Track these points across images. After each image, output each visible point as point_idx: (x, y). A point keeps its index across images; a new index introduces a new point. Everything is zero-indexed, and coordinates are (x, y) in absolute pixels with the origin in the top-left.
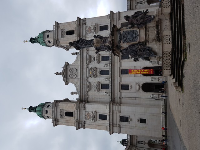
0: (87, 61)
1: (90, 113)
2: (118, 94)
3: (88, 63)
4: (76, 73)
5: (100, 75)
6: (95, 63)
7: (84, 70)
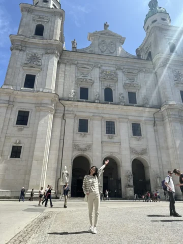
0: (126, 70)
1: (39, 62)
2: (71, 113)
4: (108, 52)
6: (124, 82)
7: (112, 63)
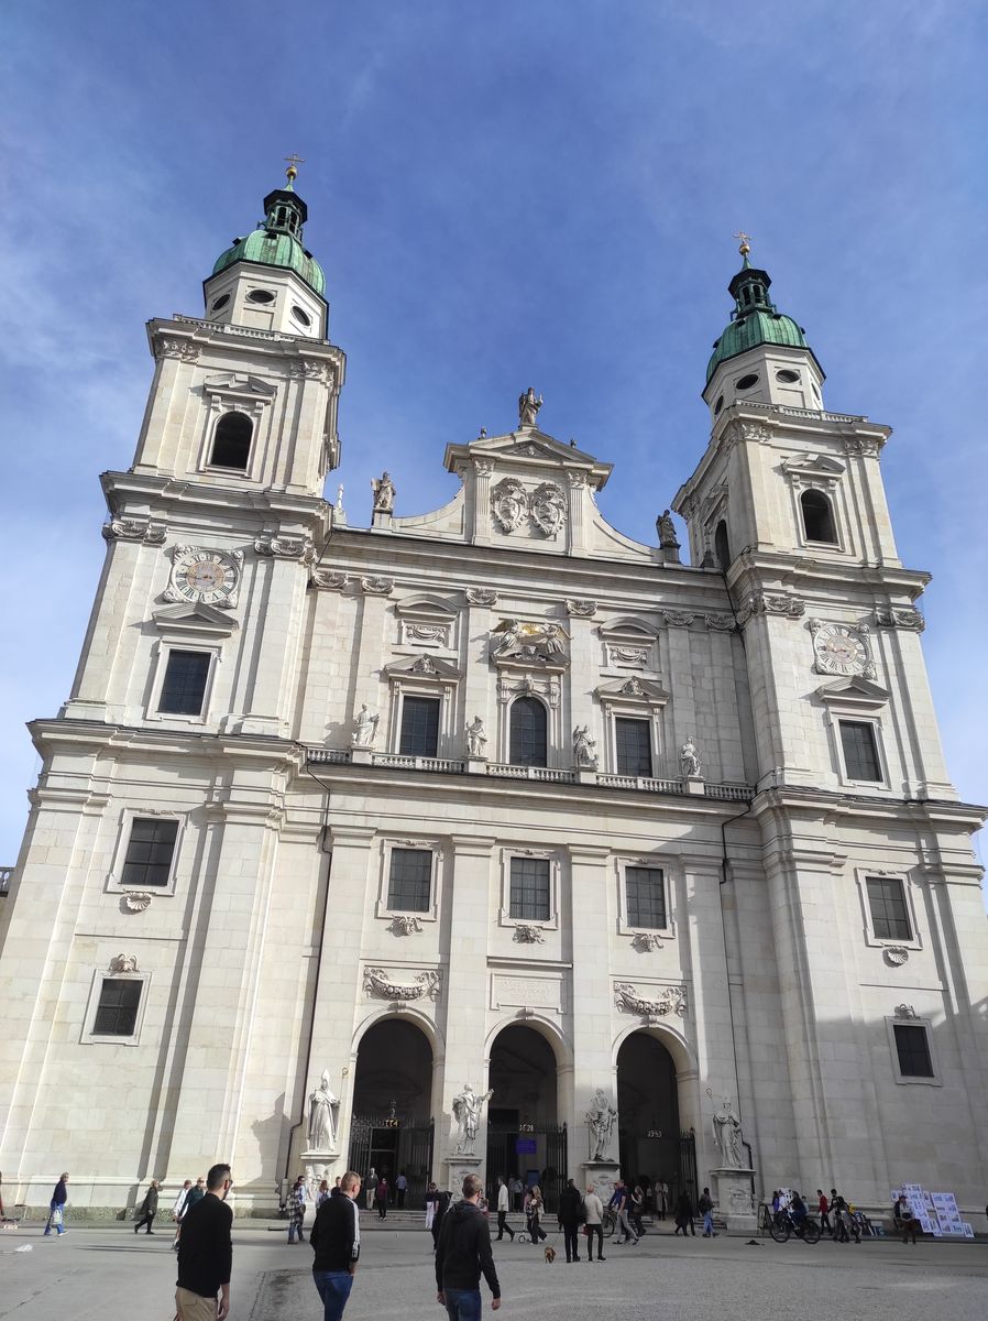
0: (612, 615)
1: (225, 593)
2: (360, 821)
3: (601, 616)
7: (549, 585)
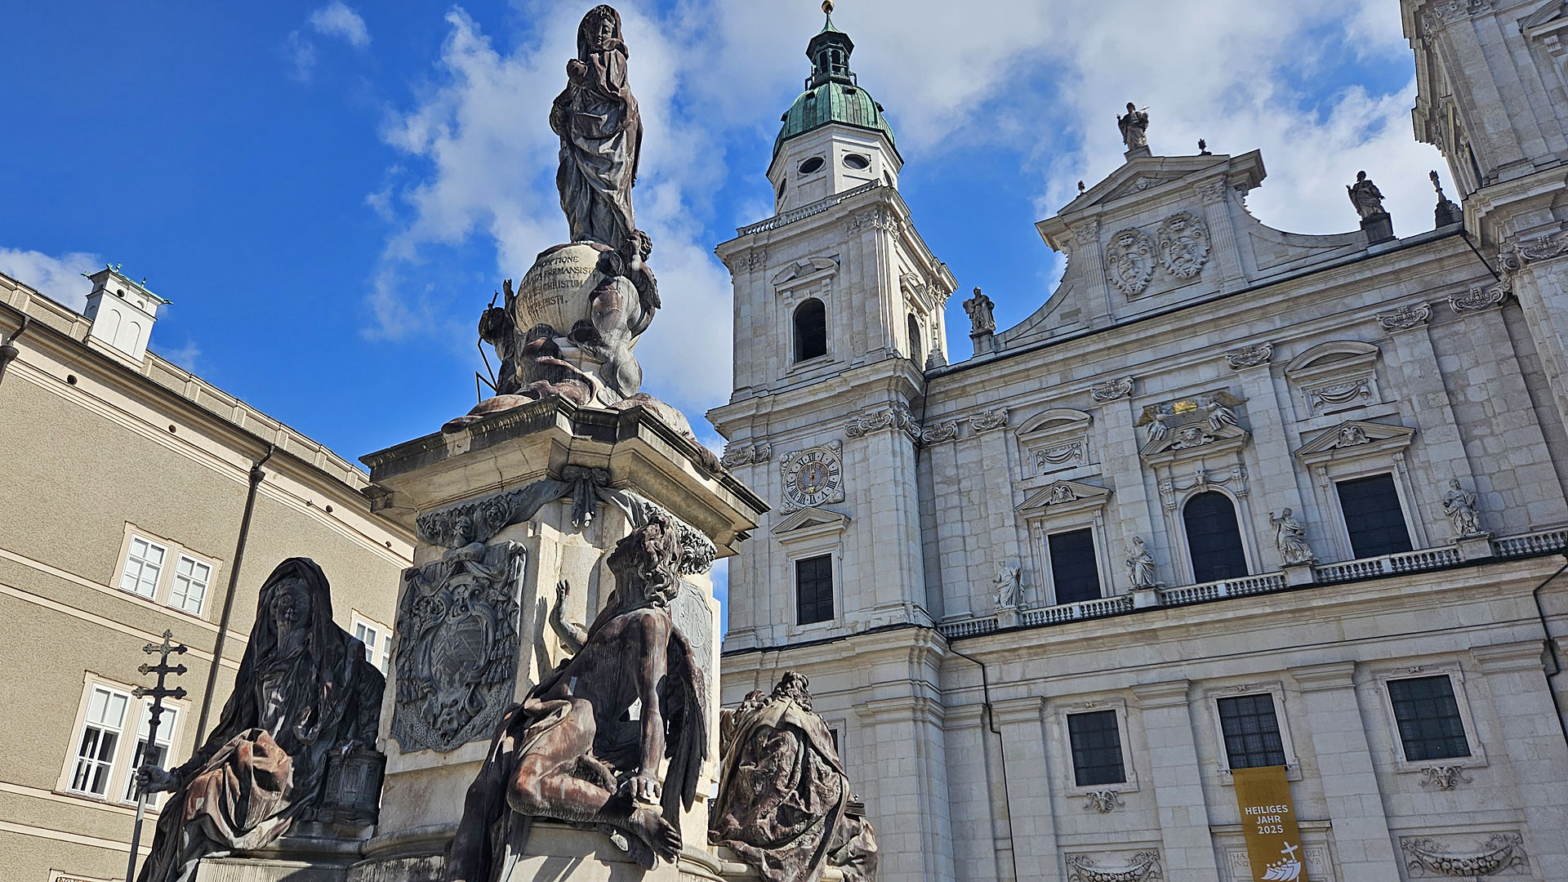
0: (1301, 348)
3: (1285, 354)
4: (1168, 284)
5: (1180, 496)
7: (1201, 341)
